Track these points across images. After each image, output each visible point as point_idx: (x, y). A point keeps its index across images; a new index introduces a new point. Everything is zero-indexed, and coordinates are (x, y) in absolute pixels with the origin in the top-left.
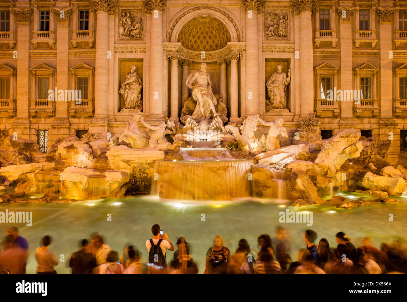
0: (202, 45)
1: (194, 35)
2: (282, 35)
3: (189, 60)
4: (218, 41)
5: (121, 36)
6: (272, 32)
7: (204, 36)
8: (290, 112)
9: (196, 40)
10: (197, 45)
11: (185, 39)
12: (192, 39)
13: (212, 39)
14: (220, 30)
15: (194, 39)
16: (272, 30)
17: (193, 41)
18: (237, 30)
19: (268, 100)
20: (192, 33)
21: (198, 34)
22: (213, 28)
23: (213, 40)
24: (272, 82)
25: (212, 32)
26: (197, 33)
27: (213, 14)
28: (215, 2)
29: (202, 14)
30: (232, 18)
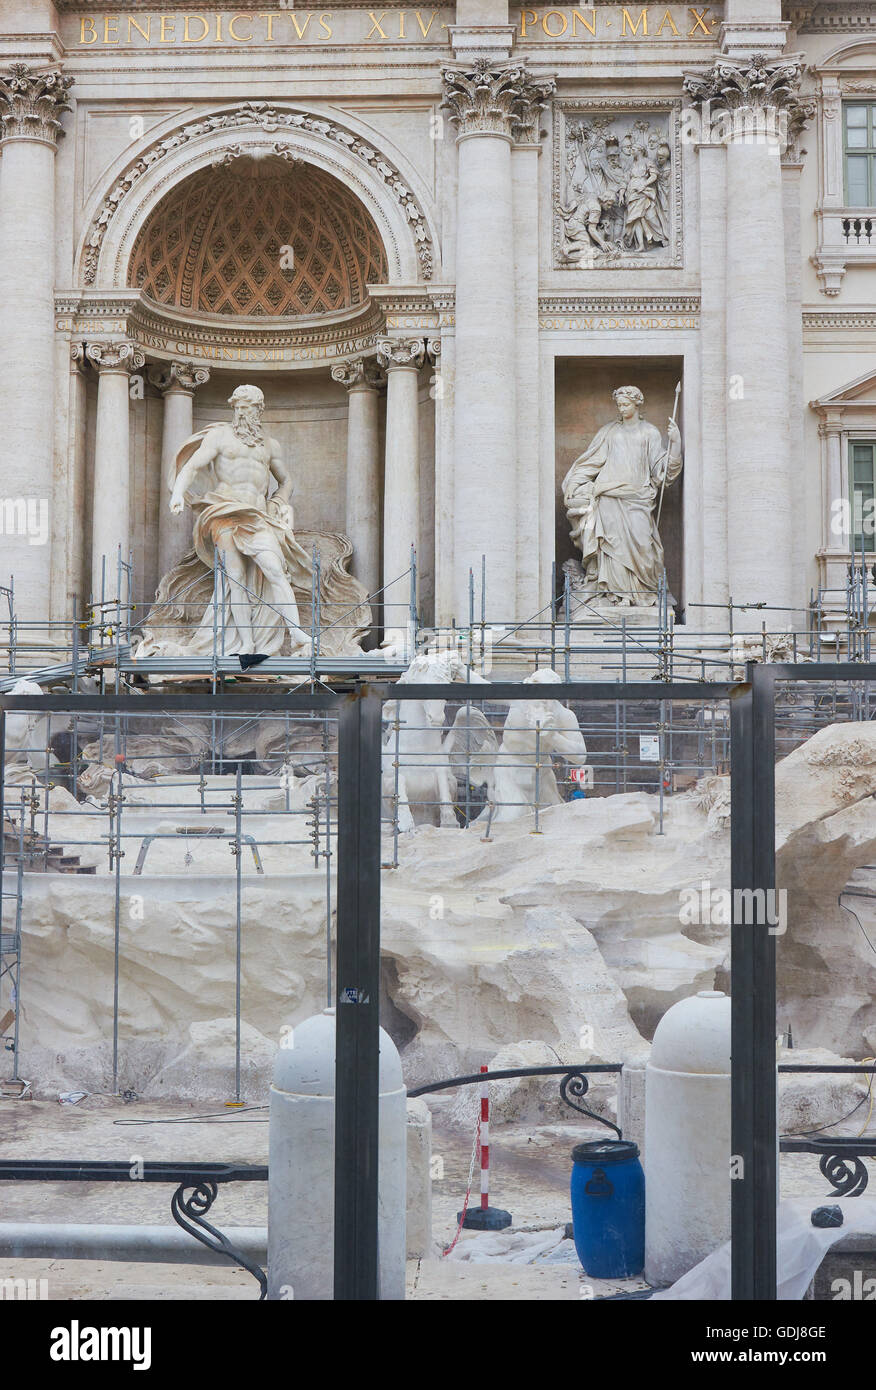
0: (265, 288)
1: (220, 239)
2: (645, 238)
3: (191, 366)
4: (337, 265)
6: (592, 229)
7: (273, 242)
9: (230, 263)
10: (235, 285)
11: (175, 265)
12: (211, 258)
13: (309, 257)
14: (343, 217)
15: (223, 260)
16: (594, 218)
17: (216, 267)
19: (571, 563)
20: (208, 233)
21: (242, 237)
22: (308, 205)
23: (316, 262)
24: (588, 471)
25: (306, 226)
26: (235, 228)
27: (299, 148)
28: (311, 91)
29: (248, 144)
30: (389, 164)
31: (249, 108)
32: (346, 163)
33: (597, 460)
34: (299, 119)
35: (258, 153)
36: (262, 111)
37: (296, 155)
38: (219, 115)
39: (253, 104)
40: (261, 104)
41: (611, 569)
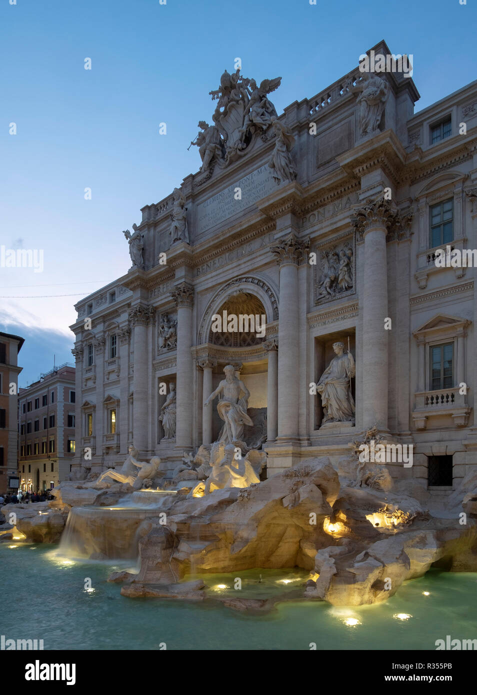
2: (345, 286)
5: (160, 348)
6: (327, 288)
8: (354, 425)
16: (328, 284)
18: (273, 303)
24: (326, 376)
27: (245, 289)
28: (247, 270)
29: (233, 292)
30: (267, 286)
31: (233, 281)
32: (256, 289)
33: (329, 372)
34: (244, 280)
35: (235, 294)
36: (237, 280)
37: (244, 291)
38: (226, 286)
39: (234, 279)
40: (235, 279)
41: (332, 409)
